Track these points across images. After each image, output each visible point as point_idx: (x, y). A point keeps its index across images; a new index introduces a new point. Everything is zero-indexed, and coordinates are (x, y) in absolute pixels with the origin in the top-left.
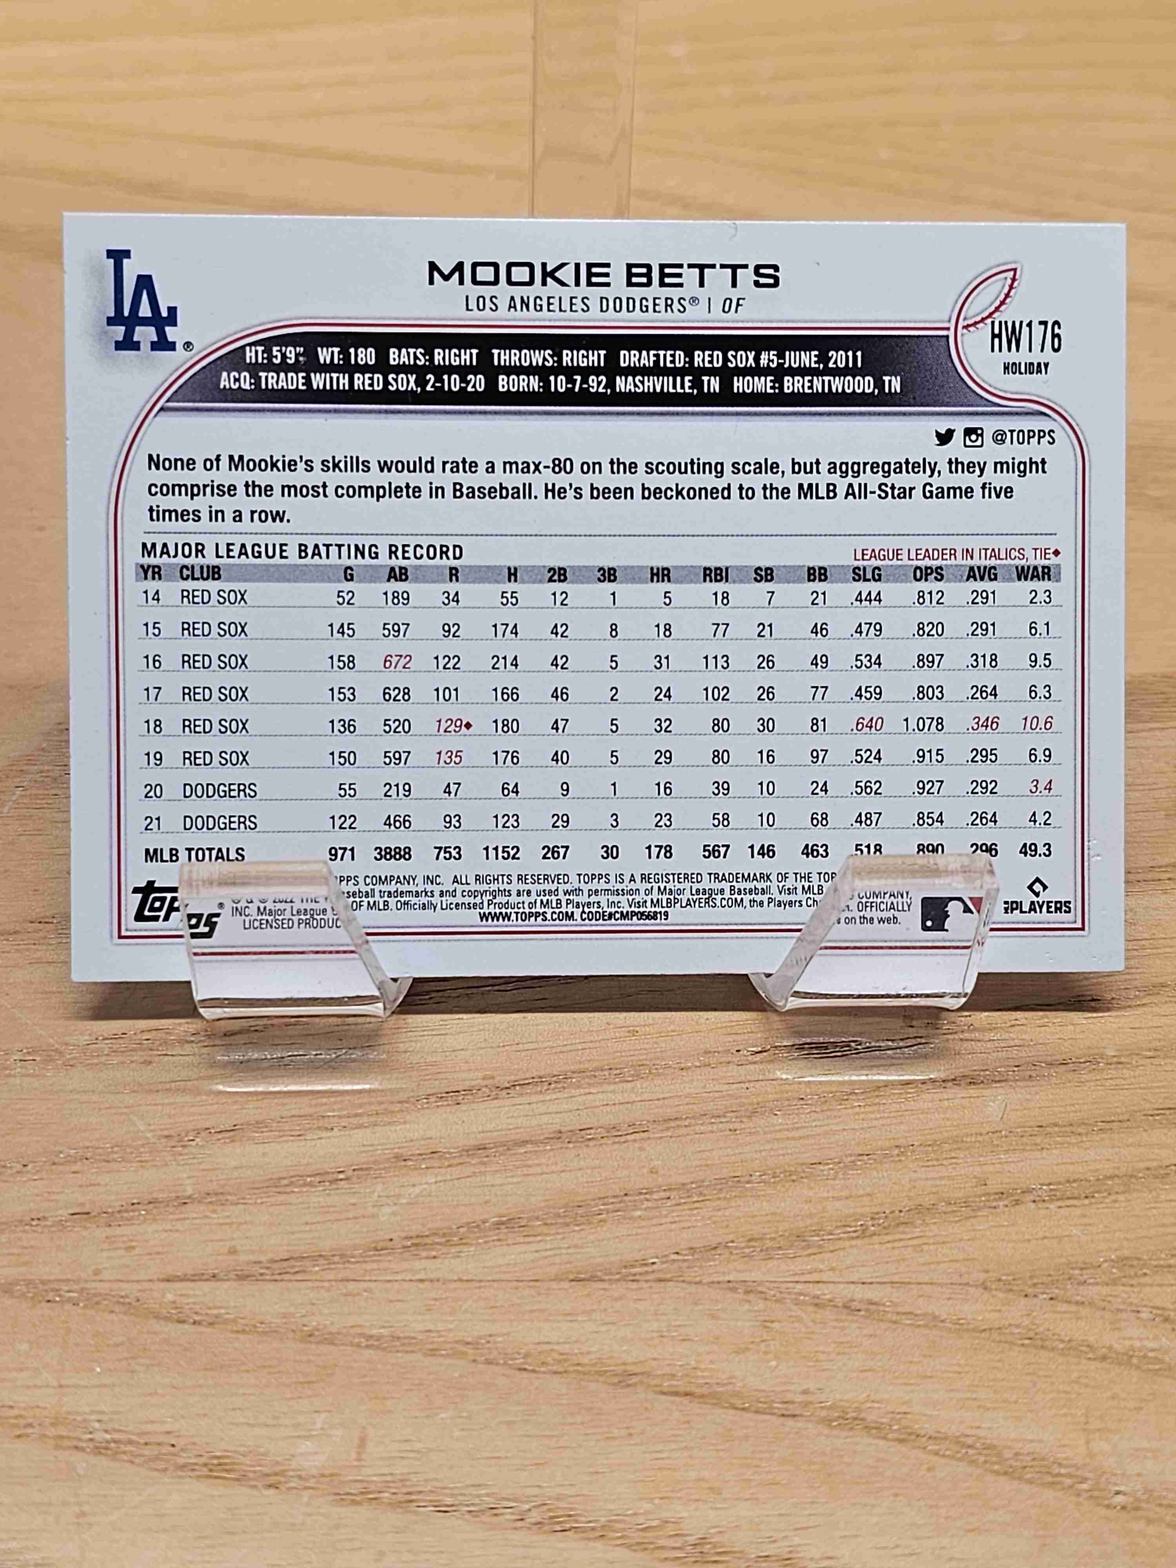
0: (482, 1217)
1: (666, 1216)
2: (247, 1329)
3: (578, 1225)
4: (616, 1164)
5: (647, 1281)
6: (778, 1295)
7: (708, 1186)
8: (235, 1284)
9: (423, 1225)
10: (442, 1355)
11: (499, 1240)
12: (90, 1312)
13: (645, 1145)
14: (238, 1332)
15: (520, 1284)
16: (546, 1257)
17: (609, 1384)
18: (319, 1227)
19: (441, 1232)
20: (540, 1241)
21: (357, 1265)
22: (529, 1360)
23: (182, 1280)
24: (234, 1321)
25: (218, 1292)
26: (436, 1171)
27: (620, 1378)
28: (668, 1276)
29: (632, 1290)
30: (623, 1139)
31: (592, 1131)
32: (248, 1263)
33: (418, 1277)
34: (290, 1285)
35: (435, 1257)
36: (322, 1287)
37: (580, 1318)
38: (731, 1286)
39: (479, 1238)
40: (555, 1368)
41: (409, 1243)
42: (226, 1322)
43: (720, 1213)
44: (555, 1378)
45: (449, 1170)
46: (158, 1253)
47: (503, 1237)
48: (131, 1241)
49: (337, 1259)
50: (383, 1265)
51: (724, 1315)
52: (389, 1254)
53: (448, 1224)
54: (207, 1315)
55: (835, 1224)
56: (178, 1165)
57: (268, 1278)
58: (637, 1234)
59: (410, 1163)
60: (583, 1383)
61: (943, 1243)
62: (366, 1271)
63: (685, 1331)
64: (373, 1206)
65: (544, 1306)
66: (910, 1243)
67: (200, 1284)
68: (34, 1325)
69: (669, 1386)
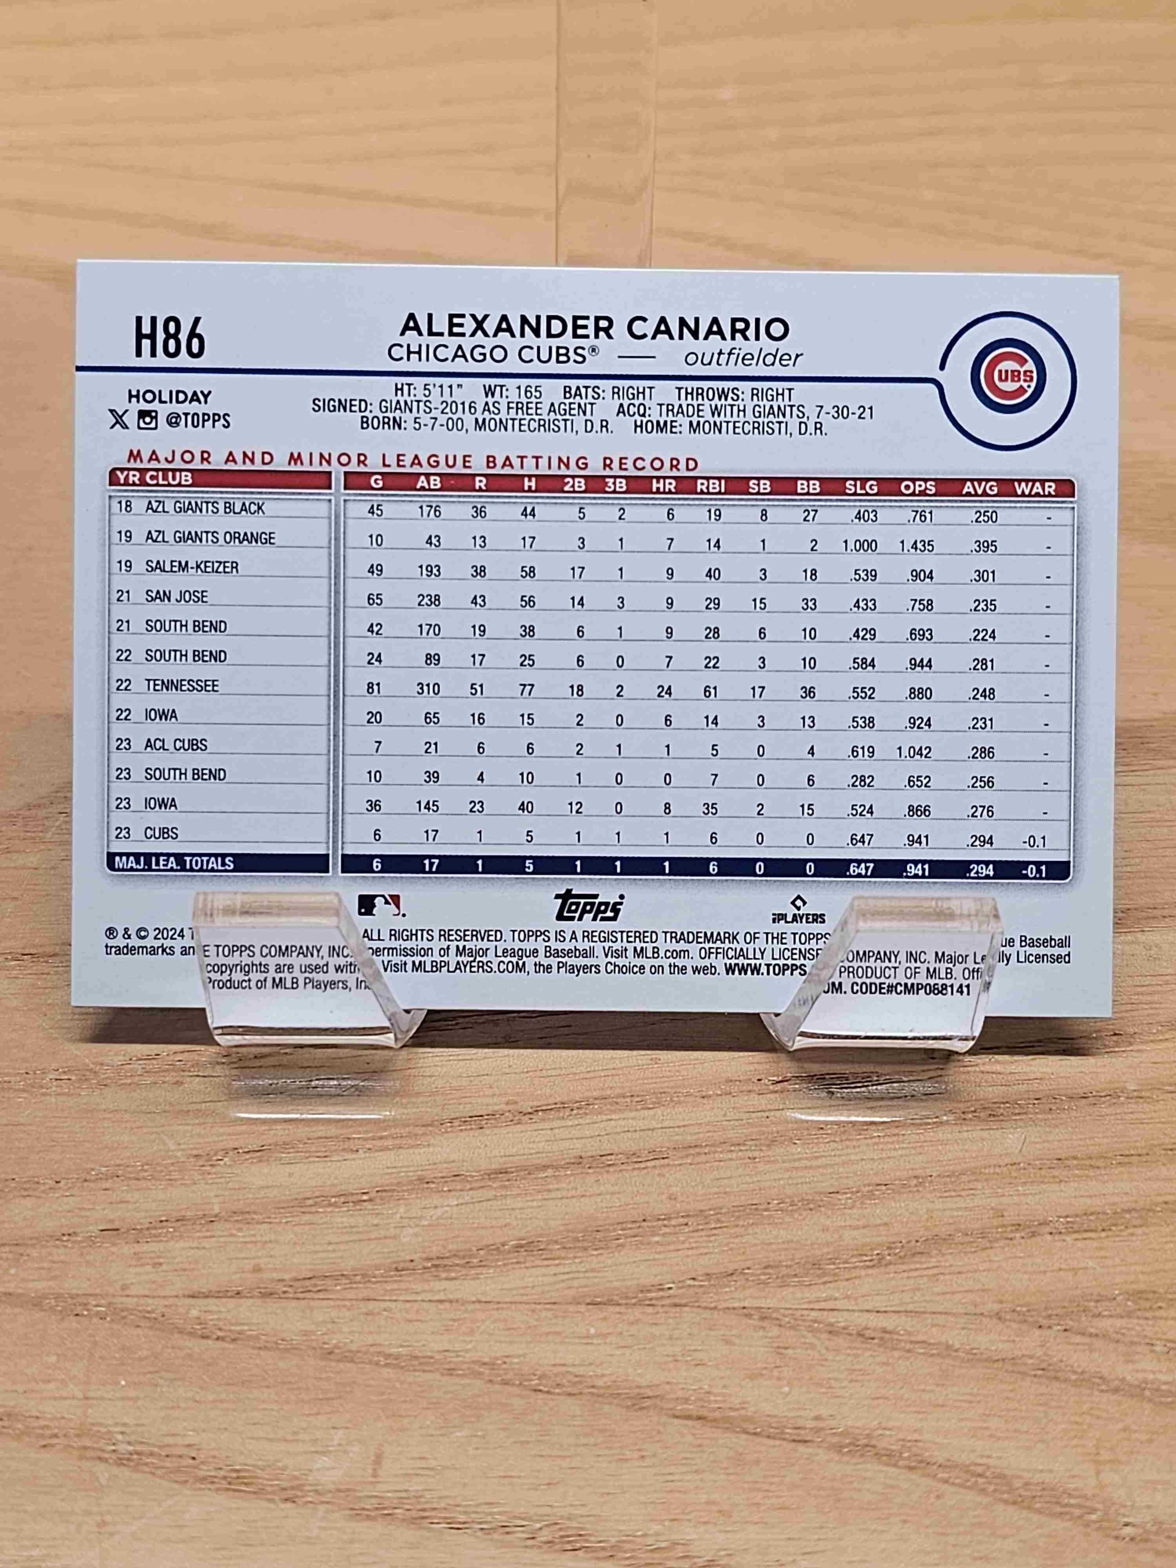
0: (502, 1240)
1: (683, 1242)
2: (268, 1345)
3: (596, 1250)
4: (635, 1189)
5: (663, 1306)
6: (792, 1321)
7: (725, 1214)
8: (258, 1302)
9: (444, 1247)
10: (459, 1375)
11: (517, 1263)
12: (116, 1327)
13: (665, 1171)
14: (260, 1348)
15: (539, 1307)
16: (563, 1281)
17: (623, 1407)
18: (342, 1247)
19: (461, 1254)
20: (558, 1265)
21: (378, 1285)
22: (544, 1382)
23: (206, 1297)
24: (256, 1338)
25: (241, 1309)
26: (458, 1194)
27: (634, 1401)
28: (684, 1301)
29: (648, 1314)
30: (643, 1165)
31: (613, 1157)
32: (272, 1280)
33: (437, 1297)
34: (312, 1303)
35: (455, 1279)
36: (344, 1306)
37: (595, 1341)
38: (746, 1312)
39: (498, 1260)
40: (569, 1390)
41: (429, 1265)
42: (250, 1337)
43: (737, 1240)
44: (570, 1400)
45: (471, 1192)
46: (185, 1270)
47: (522, 1260)
48: (159, 1257)
49: (358, 1278)
50: (403, 1286)
51: (737, 1341)
52: (410, 1275)
53: (468, 1246)
54: (230, 1331)
55: (851, 1253)
56: (207, 1184)
57: (291, 1295)
58: (654, 1260)
59: (432, 1186)
60: (597, 1405)
61: (959, 1273)
62: (386, 1291)
63: (699, 1355)
64: (396, 1227)
65: (559, 1329)
66: (925, 1273)
67: (224, 1300)
68: (62, 1338)
69: (682, 1410)
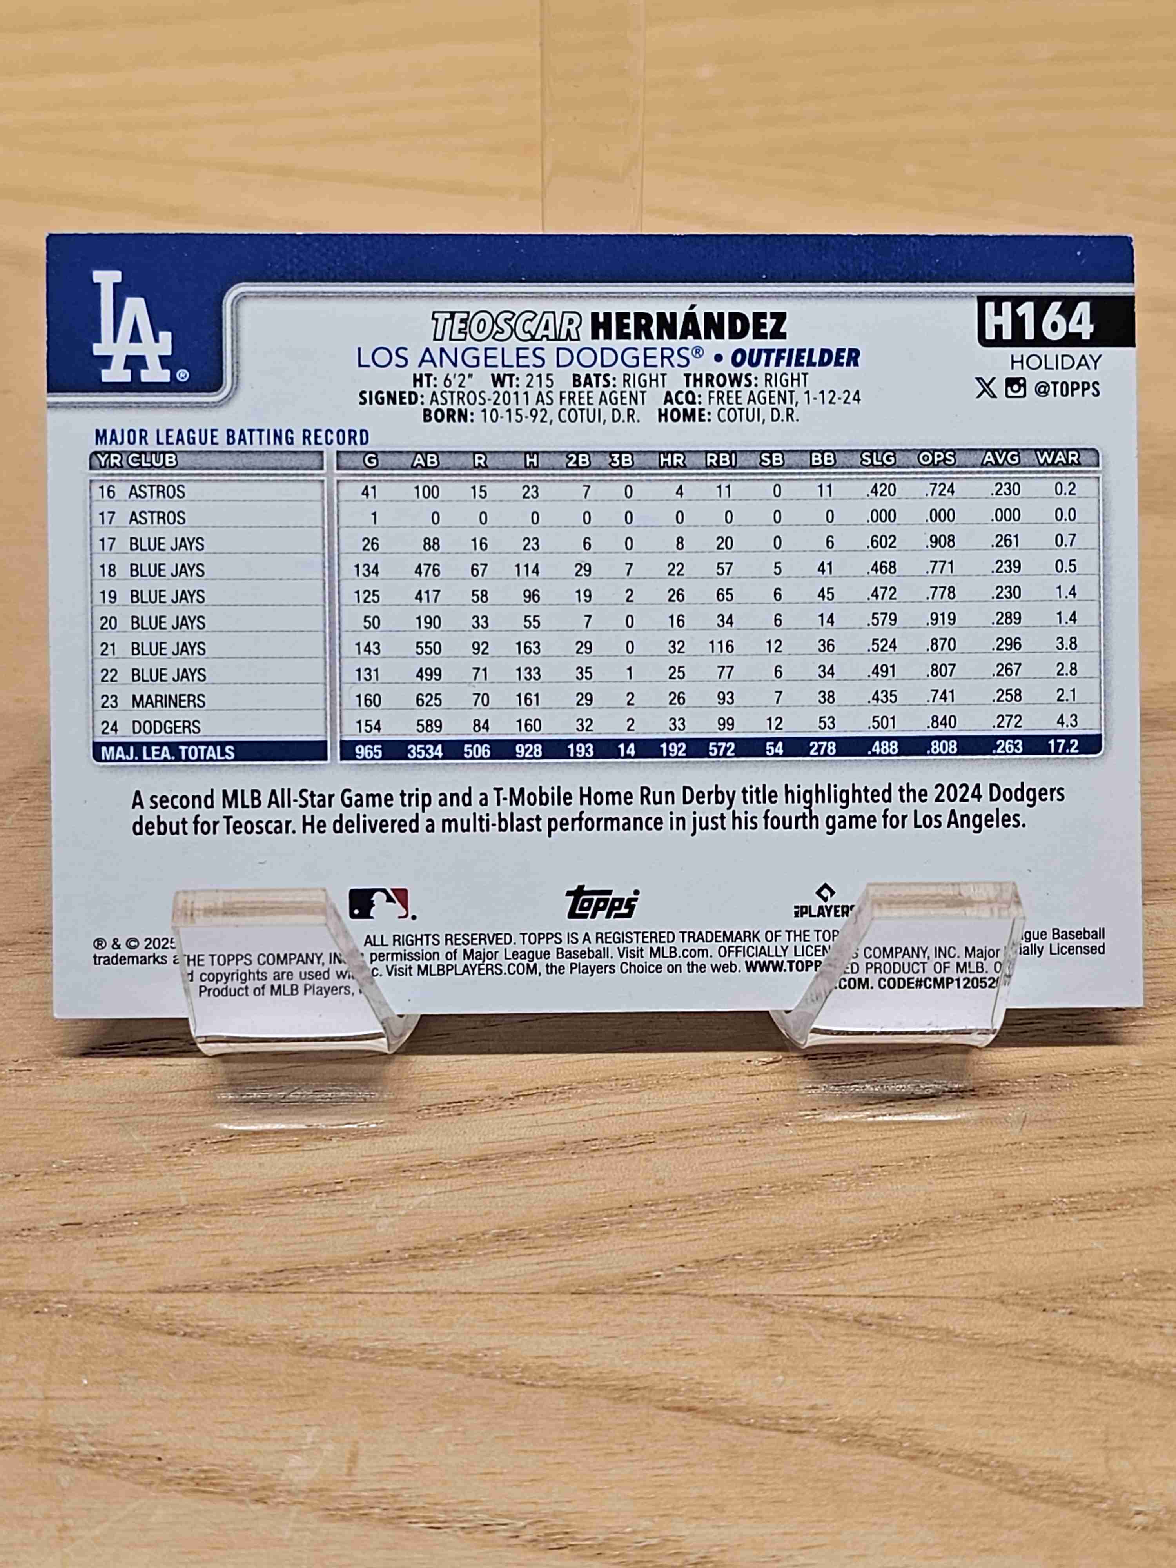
0: (482, 1229)
1: (672, 1228)
2: (238, 1341)
3: (580, 1237)
4: (621, 1175)
5: (651, 1294)
6: (786, 1308)
7: (716, 1198)
8: (227, 1296)
9: (422, 1236)
10: (438, 1369)
11: (499, 1252)
12: (78, 1324)
13: (651, 1155)
14: (229, 1344)
15: (521, 1297)
16: (547, 1270)
17: (609, 1399)
18: (315, 1238)
19: (440, 1244)
21: (353, 1277)
22: (527, 1374)
23: (173, 1292)
24: (225, 1333)
25: (210, 1304)
26: (436, 1182)
27: (621, 1393)
28: (673, 1289)
29: (635, 1303)
30: (628, 1150)
31: (597, 1142)
32: (242, 1274)
33: (415, 1289)
34: (283, 1296)
35: (432, 1269)
36: (317, 1299)
37: (580, 1332)
38: (737, 1299)
39: (477, 1250)
40: (554, 1382)
41: (406, 1255)
42: (217, 1334)
43: (727, 1225)
44: (555, 1392)
45: (450, 1181)
46: (150, 1264)
47: (503, 1249)
48: (123, 1252)
49: (332, 1270)
50: (379, 1277)
51: (729, 1329)
52: (386, 1266)
53: (447, 1235)
54: (198, 1326)
55: (846, 1236)
56: (173, 1175)
57: (261, 1289)
58: (641, 1247)
59: (409, 1174)
60: (583, 1398)
61: (959, 1256)
62: (361, 1282)
63: (689, 1345)
64: (372, 1217)
65: (543, 1319)
66: (924, 1256)
67: (191, 1295)
68: (21, 1336)
69: (672, 1401)
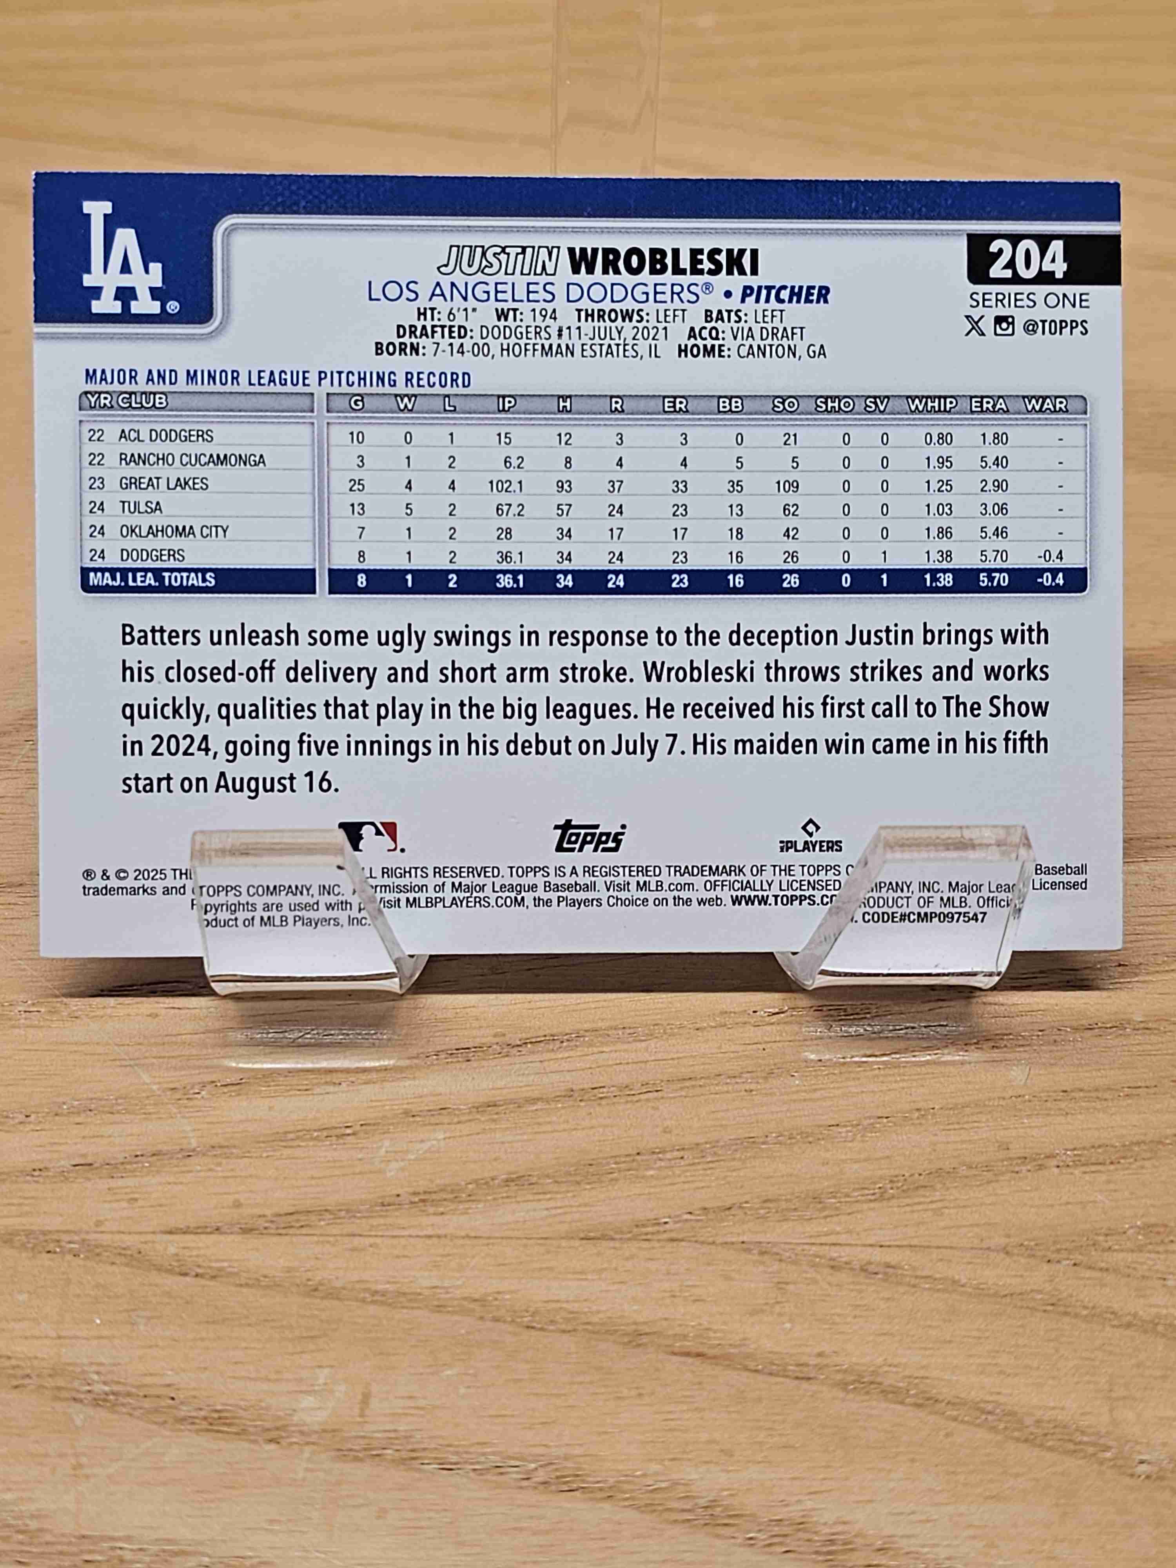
0: (492, 1174)
1: (680, 1176)
2: (250, 1282)
3: (589, 1183)
4: (629, 1122)
5: (659, 1240)
6: (793, 1257)
7: (722, 1147)
8: (239, 1238)
9: (431, 1181)
10: (449, 1312)
11: (508, 1197)
12: (90, 1264)
13: (659, 1104)
14: (241, 1285)
15: (530, 1241)
16: (556, 1215)
17: (619, 1343)
18: (325, 1182)
19: (449, 1189)
20: (551, 1199)
21: (364, 1220)
22: (537, 1318)
23: (184, 1233)
24: (237, 1274)
25: (221, 1245)
26: (445, 1127)
27: (631, 1338)
28: (681, 1236)
29: (644, 1249)
30: (636, 1098)
31: (604, 1090)
32: (253, 1216)
33: (425, 1233)
34: (294, 1239)
35: (442, 1213)
36: (328, 1242)
37: (590, 1277)
38: (745, 1247)
39: (487, 1195)
40: (563, 1326)
41: (417, 1199)
42: (229, 1275)
43: (734, 1174)
44: (564, 1337)
45: (458, 1126)
46: (161, 1206)
47: (512, 1194)
48: (134, 1193)
49: (343, 1214)
50: (389, 1221)
51: (737, 1276)
52: (397, 1210)
53: (456, 1180)
54: (210, 1268)
55: (852, 1187)
56: (183, 1117)
57: (272, 1231)
58: (650, 1194)
59: (418, 1119)
60: (593, 1342)
61: (964, 1206)
62: (372, 1226)
63: (697, 1291)
64: (381, 1162)
65: (553, 1264)
66: (930, 1206)
67: (203, 1236)
68: (34, 1276)
69: (680, 1347)
